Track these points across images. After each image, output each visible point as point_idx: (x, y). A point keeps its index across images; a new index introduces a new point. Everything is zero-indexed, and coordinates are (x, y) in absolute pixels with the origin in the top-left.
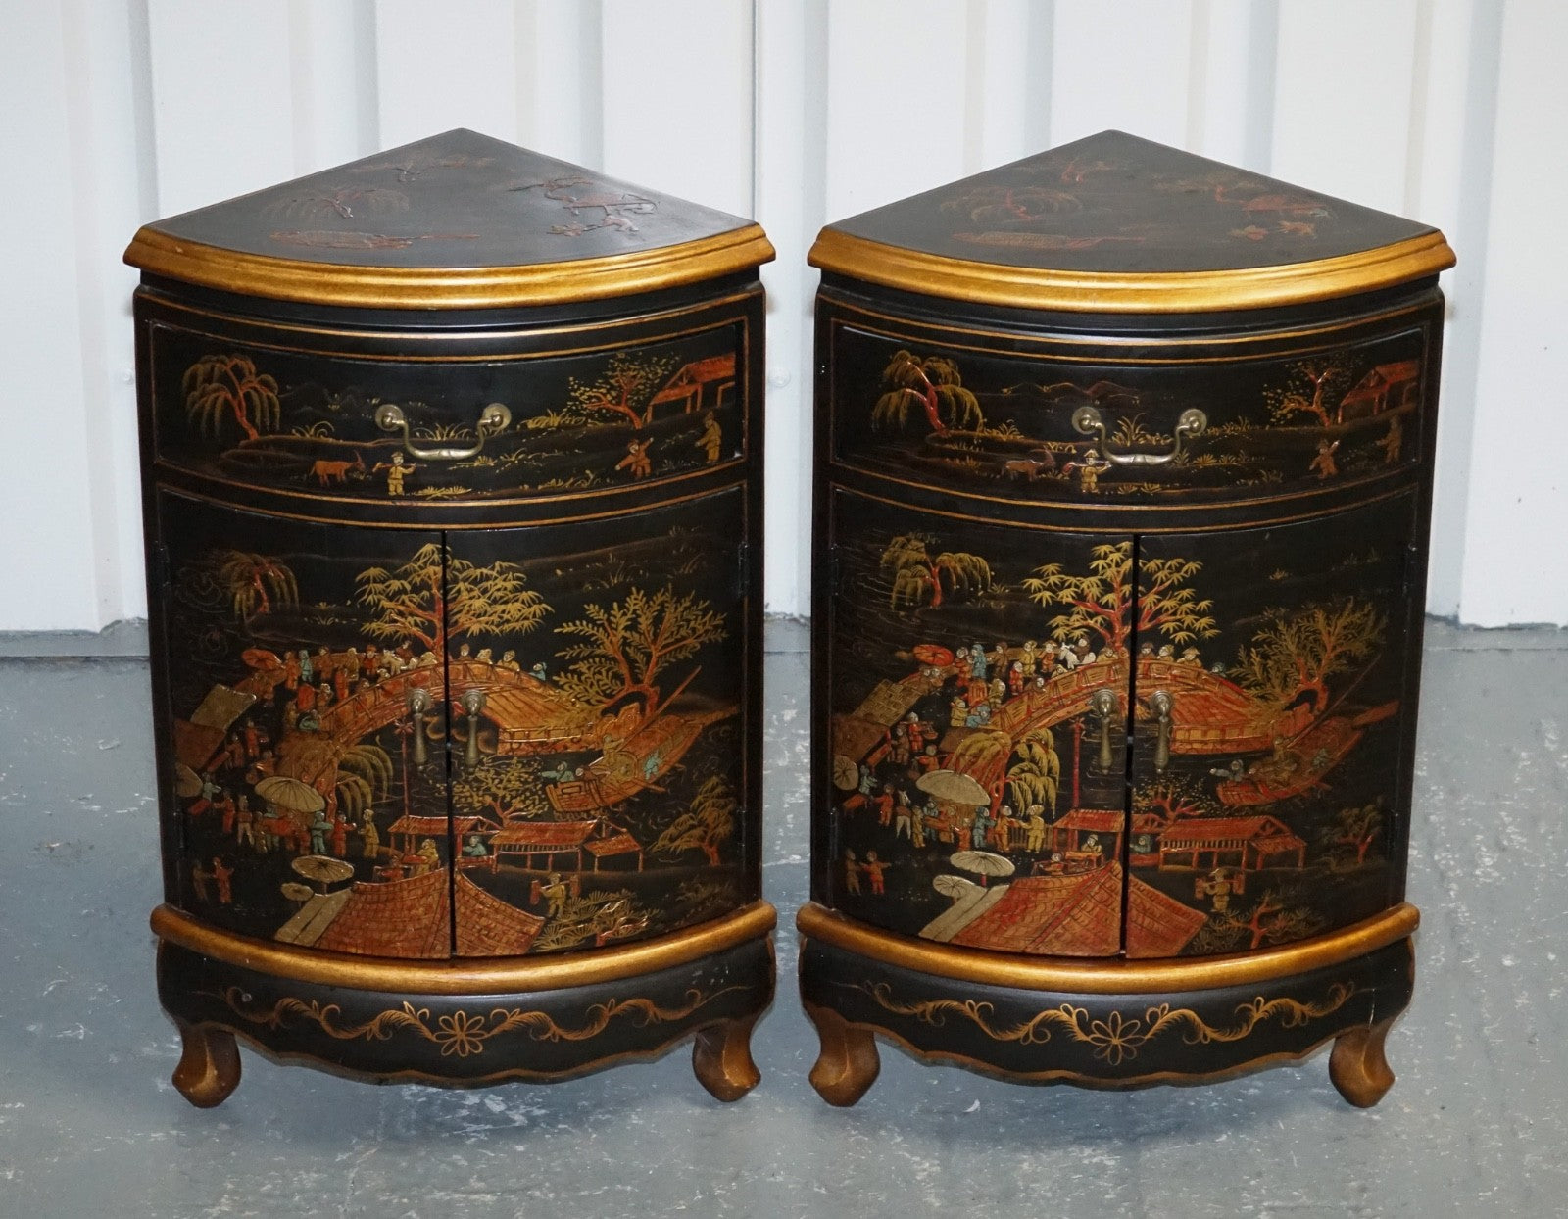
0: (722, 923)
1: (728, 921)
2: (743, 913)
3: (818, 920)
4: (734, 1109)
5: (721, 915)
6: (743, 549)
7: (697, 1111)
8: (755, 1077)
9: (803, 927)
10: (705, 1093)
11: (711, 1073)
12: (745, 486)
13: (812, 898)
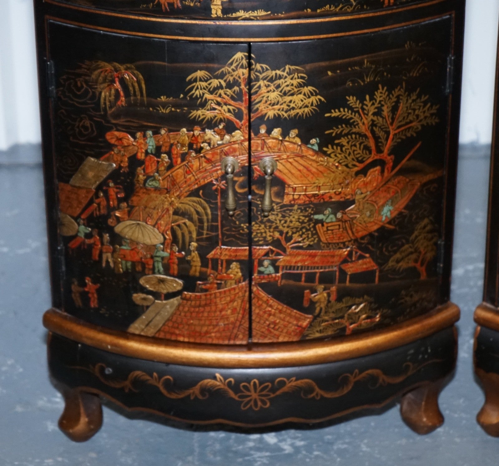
0: (426, 318)
1: (430, 316)
2: (440, 311)
3: (489, 315)
4: (427, 439)
5: (425, 312)
6: (451, 59)
7: (404, 441)
8: (440, 419)
9: (478, 321)
10: (406, 429)
11: (413, 416)
12: (453, 15)
13: (484, 299)
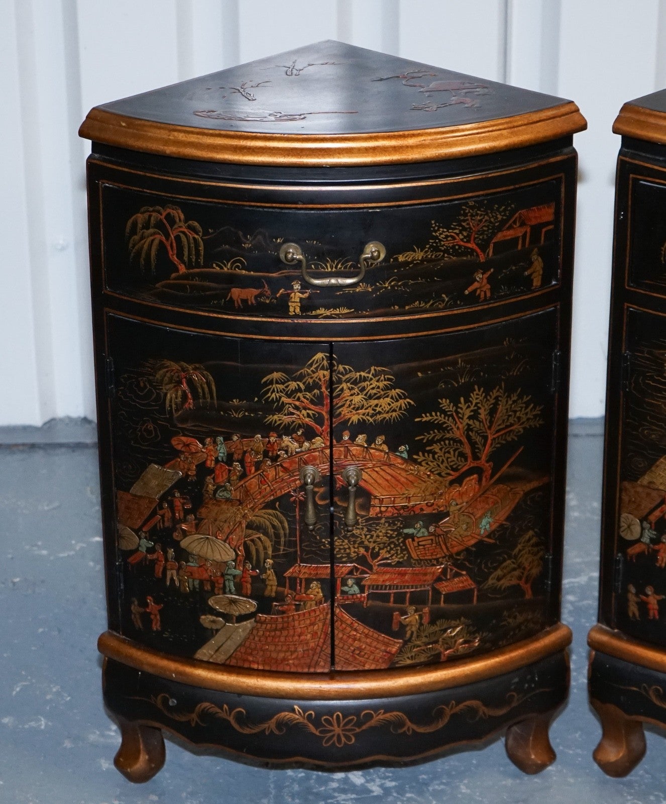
0: (533, 641)
1: (537, 640)
2: (549, 633)
3: (605, 638)
4: (536, 780)
5: (530, 635)
6: (556, 355)
7: (509, 782)
8: (551, 756)
9: (593, 644)
10: (513, 768)
11: (520, 753)
12: (558, 307)
13: (599, 621)
